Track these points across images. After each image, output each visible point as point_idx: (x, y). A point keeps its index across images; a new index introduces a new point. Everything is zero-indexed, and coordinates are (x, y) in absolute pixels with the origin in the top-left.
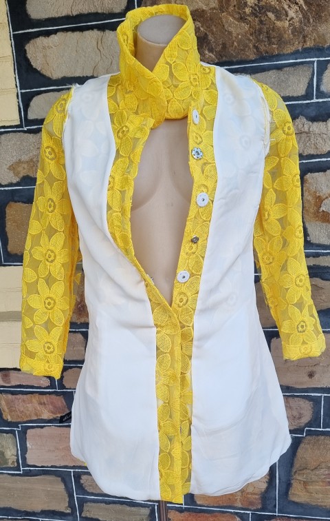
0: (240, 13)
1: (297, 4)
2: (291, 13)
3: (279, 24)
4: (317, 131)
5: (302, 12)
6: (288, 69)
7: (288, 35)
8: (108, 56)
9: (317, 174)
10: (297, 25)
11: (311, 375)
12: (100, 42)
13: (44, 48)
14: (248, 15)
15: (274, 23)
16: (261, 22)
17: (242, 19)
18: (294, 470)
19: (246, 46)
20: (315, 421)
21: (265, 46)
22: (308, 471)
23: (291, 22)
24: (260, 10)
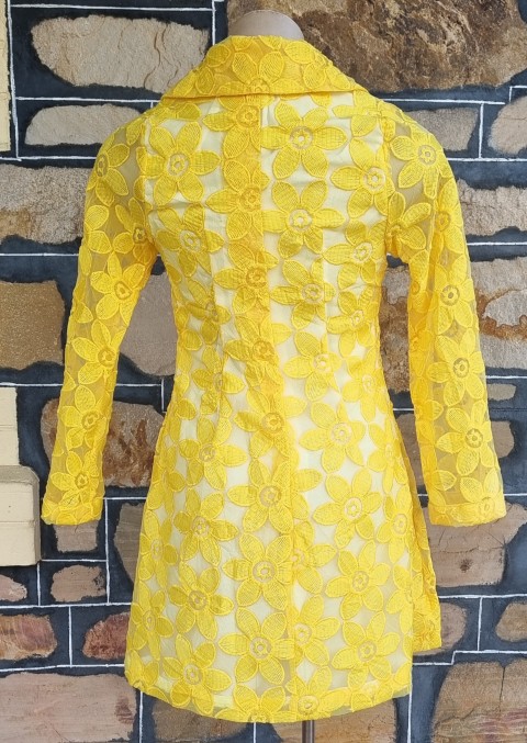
0: (378, 25)
1: (459, 23)
2: (451, 35)
3: (433, 47)
4: (482, 203)
5: (465, 36)
6: (444, 111)
7: (445, 65)
8: (172, 61)
9: (480, 263)
10: (459, 52)
11: (465, 566)
12: (159, 39)
13: (64, 35)
14: (391, 30)
15: (427, 46)
16: (408, 41)
17: (381, 33)
18: (435, 721)
19: (385, 72)
20: (468, 640)
21: (412, 75)
22: (457, 721)
23: (450, 47)
24: (407, 25)
